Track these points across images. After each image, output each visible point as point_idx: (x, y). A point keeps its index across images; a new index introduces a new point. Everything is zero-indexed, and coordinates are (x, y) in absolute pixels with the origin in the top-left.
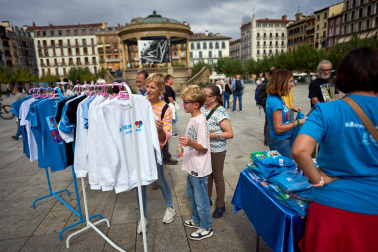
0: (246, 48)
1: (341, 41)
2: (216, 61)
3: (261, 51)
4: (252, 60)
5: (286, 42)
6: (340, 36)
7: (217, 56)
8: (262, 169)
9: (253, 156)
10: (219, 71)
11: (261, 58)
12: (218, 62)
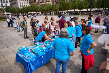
0: (16, 3)
1: (43, 4)
2: (5, 8)
3: (22, 5)
4: (19, 8)
5: (29, 2)
6: (43, 2)
7: (5, 6)
8: (21, 52)
9: (19, 49)
10: (7, 12)
11: (22, 7)
12: (6, 8)
